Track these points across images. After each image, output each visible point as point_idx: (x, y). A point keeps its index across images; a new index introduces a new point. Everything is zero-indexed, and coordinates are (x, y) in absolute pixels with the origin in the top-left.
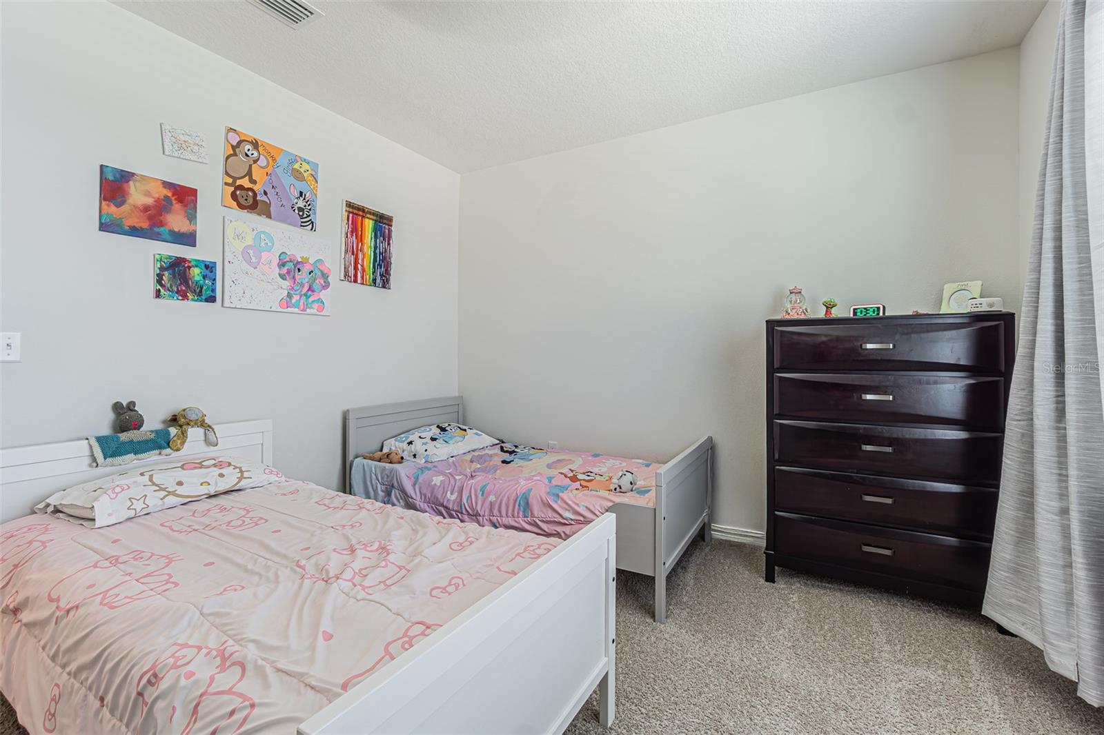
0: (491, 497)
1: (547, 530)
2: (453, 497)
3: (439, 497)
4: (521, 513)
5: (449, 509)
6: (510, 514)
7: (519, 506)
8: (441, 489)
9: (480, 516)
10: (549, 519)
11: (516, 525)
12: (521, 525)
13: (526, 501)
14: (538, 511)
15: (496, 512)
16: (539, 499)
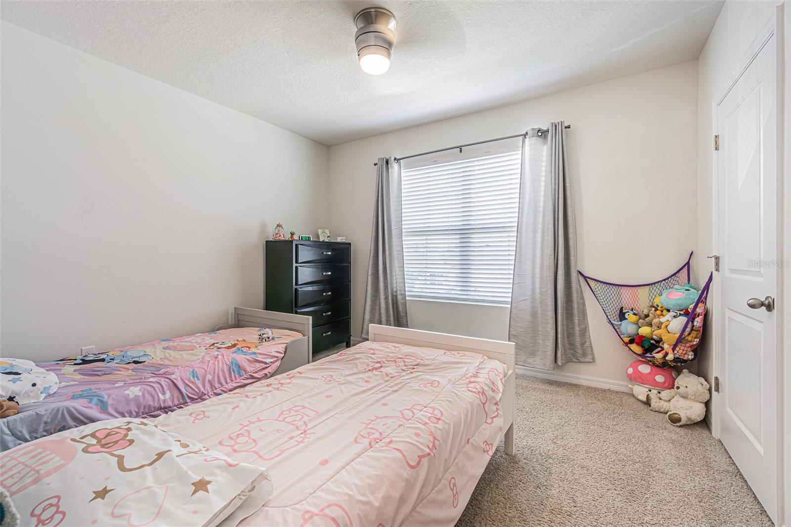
0: (207, 376)
1: (259, 377)
2: (168, 395)
3: (151, 403)
4: (237, 375)
5: (170, 407)
6: (229, 381)
7: (234, 372)
8: (147, 395)
9: (205, 395)
10: (259, 369)
11: (239, 384)
12: (242, 383)
13: (237, 366)
14: (250, 368)
15: (217, 385)
16: (247, 361)
